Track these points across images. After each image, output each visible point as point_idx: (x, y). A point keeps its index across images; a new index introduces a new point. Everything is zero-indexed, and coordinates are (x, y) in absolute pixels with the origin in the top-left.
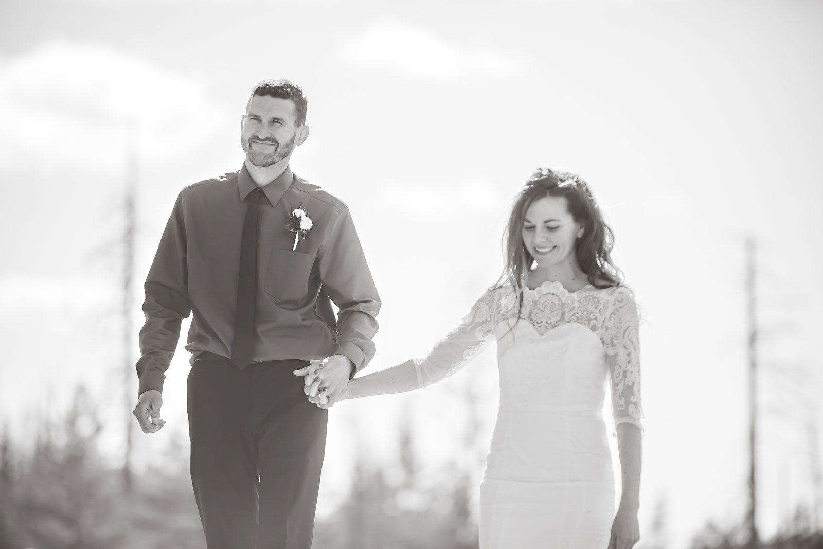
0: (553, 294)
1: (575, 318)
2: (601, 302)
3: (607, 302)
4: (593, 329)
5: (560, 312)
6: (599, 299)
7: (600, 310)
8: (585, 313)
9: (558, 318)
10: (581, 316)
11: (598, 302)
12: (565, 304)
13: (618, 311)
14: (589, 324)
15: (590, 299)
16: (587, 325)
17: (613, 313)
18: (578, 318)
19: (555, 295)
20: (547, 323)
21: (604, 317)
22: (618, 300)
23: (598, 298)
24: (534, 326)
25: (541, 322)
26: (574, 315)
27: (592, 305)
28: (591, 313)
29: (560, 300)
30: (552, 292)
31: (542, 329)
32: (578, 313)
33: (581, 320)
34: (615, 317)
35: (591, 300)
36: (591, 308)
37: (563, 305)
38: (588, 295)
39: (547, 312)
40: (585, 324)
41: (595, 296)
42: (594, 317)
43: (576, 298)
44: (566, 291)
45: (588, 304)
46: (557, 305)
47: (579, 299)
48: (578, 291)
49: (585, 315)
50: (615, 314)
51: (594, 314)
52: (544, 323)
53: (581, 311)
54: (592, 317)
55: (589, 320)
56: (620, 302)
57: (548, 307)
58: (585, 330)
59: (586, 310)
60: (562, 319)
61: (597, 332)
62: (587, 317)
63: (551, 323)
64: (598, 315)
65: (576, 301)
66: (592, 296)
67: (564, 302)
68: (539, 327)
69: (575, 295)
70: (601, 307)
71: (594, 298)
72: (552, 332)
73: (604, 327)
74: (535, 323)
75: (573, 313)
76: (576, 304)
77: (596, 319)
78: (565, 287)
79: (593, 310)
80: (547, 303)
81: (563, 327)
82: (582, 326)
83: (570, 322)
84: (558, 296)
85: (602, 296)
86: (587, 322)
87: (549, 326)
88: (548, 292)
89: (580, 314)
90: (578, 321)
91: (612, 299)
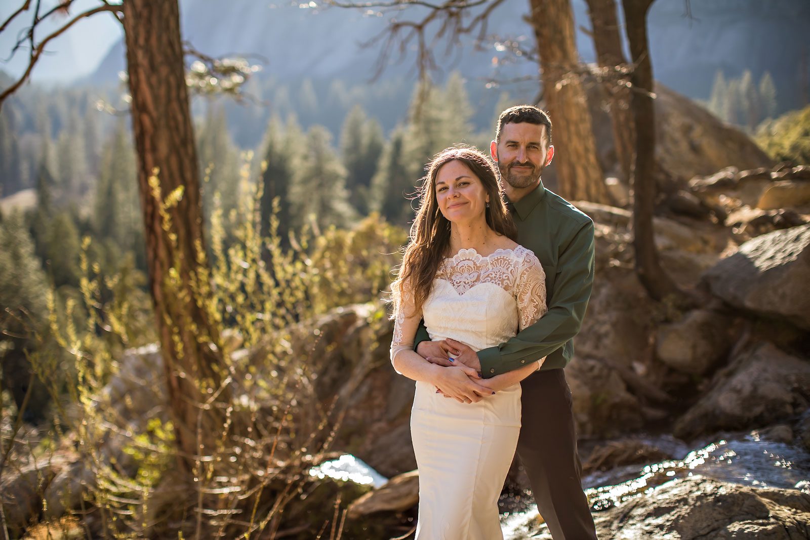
0: (469, 260)
1: (489, 279)
2: (511, 263)
3: (517, 262)
4: (506, 288)
5: (476, 275)
6: (509, 261)
7: (511, 271)
8: (498, 274)
9: (474, 279)
10: (495, 277)
11: (509, 264)
12: (480, 267)
13: (527, 271)
14: (502, 284)
17: (523, 273)
18: (492, 279)
19: (471, 260)
20: (465, 282)
21: (515, 277)
22: (526, 261)
24: (454, 285)
25: (460, 282)
26: (488, 276)
27: (504, 267)
28: (504, 273)
29: (475, 264)
30: (467, 258)
31: (461, 288)
32: (492, 274)
33: (495, 280)
34: (524, 276)
35: (503, 262)
36: (504, 270)
37: (478, 268)
38: (499, 257)
39: (466, 275)
40: (498, 284)
41: (505, 258)
42: (506, 277)
43: (489, 261)
44: (480, 256)
45: (500, 266)
46: (473, 268)
47: (492, 262)
48: (491, 255)
49: (498, 276)
50: (525, 274)
51: (504, 275)
52: (462, 284)
53: (494, 272)
54: (504, 278)
55: (503, 280)
56: (528, 263)
57: (466, 270)
58: (499, 289)
59: (499, 271)
60: (478, 279)
61: (510, 291)
62: (500, 278)
63: (468, 283)
64: (510, 275)
65: (490, 264)
66: (503, 258)
67: (478, 265)
68: (458, 286)
69: (488, 258)
70: (512, 268)
71: (505, 260)
72: (469, 292)
73: (516, 285)
74: (455, 283)
75: (487, 274)
76: (490, 266)
77: (508, 279)
78: (478, 252)
79: (506, 272)
80: (464, 267)
81: (479, 286)
82: (496, 286)
83: (485, 282)
84: (473, 261)
85: (511, 258)
86: (500, 283)
87: (467, 286)
88: (464, 259)
89: (494, 275)
90: (492, 281)
91: (521, 260)
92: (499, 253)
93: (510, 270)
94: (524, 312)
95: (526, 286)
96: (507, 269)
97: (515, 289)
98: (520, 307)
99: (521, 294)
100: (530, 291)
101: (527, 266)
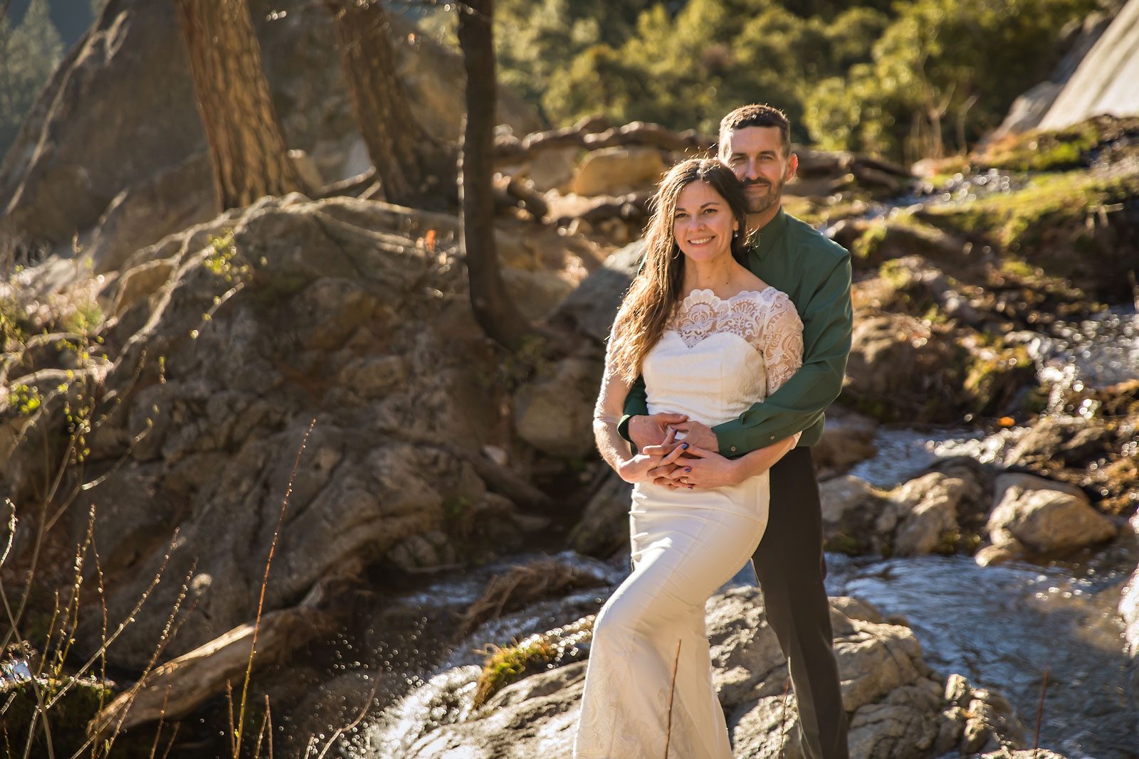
0: (704, 303)
1: (728, 327)
2: (756, 308)
3: (764, 307)
4: (749, 339)
5: (711, 323)
6: (755, 305)
7: (756, 318)
8: (740, 321)
9: (709, 327)
10: (735, 325)
11: (754, 309)
12: (718, 313)
13: (777, 318)
14: (744, 333)
15: (744, 306)
16: (741, 335)
17: (771, 321)
18: (731, 327)
19: (706, 304)
20: (696, 332)
21: (761, 326)
22: (777, 306)
23: (753, 305)
24: (682, 336)
26: (726, 324)
27: (747, 313)
28: (746, 321)
29: (712, 309)
30: (702, 302)
31: (691, 339)
32: (731, 322)
33: (735, 329)
34: (773, 325)
35: (746, 306)
36: (747, 316)
37: (715, 315)
38: (742, 301)
39: (699, 323)
40: (739, 334)
41: (749, 301)
42: (750, 326)
43: (729, 306)
44: (718, 299)
45: (743, 311)
46: (709, 316)
47: (733, 307)
48: (731, 298)
49: (739, 324)
50: (774, 322)
51: (748, 323)
52: (693, 333)
53: (734, 319)
54: (747, 326)
55: (745, 329)
56: (779, 308)
57: (699, 317)
58: (740, 340)
59: (741, 318)
60: (713, 328)
61: (751, 343)
62: (741, 326)
63: (700, 333)
64: (754, 323)
65: (730, 309)
66: (747, 302)
67: (716, 311)
68: (688, 337)
69: (728, 302)
70: (757, 314)
71: (749, 304)
72: (702, 344)
73: (761, 336)
74: (684, 334)
75: (724, 321)
76: (730, 313)
77: (752, 328)
78: (716, 294)
79: (749, 318)
80: (697, 314)
81: (715, 338)
82: (736, 336)
83: (722, 331)
84: (710, 306)
85: (757, 302)
86: (741, 332)
87: (698, 337)
88: (698, 302)
89: (734, 323)
90: (732, 330)
91: (770, 304)
92: (745, 296)
93: (754, 317)
94: (773, 371)
95: (775, 338)
96: (752, 315)
97: (761, 343)
98: (767, 365)
99: (768, 348)
100: (780, 344)
101: (776, 312)
